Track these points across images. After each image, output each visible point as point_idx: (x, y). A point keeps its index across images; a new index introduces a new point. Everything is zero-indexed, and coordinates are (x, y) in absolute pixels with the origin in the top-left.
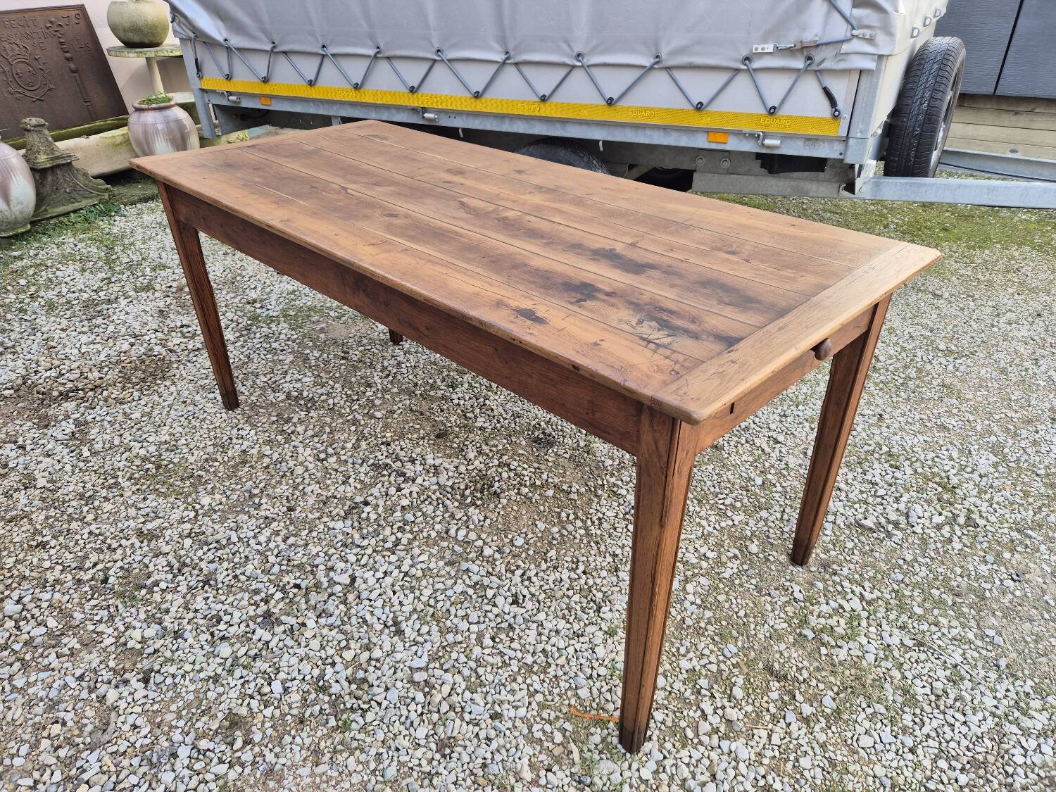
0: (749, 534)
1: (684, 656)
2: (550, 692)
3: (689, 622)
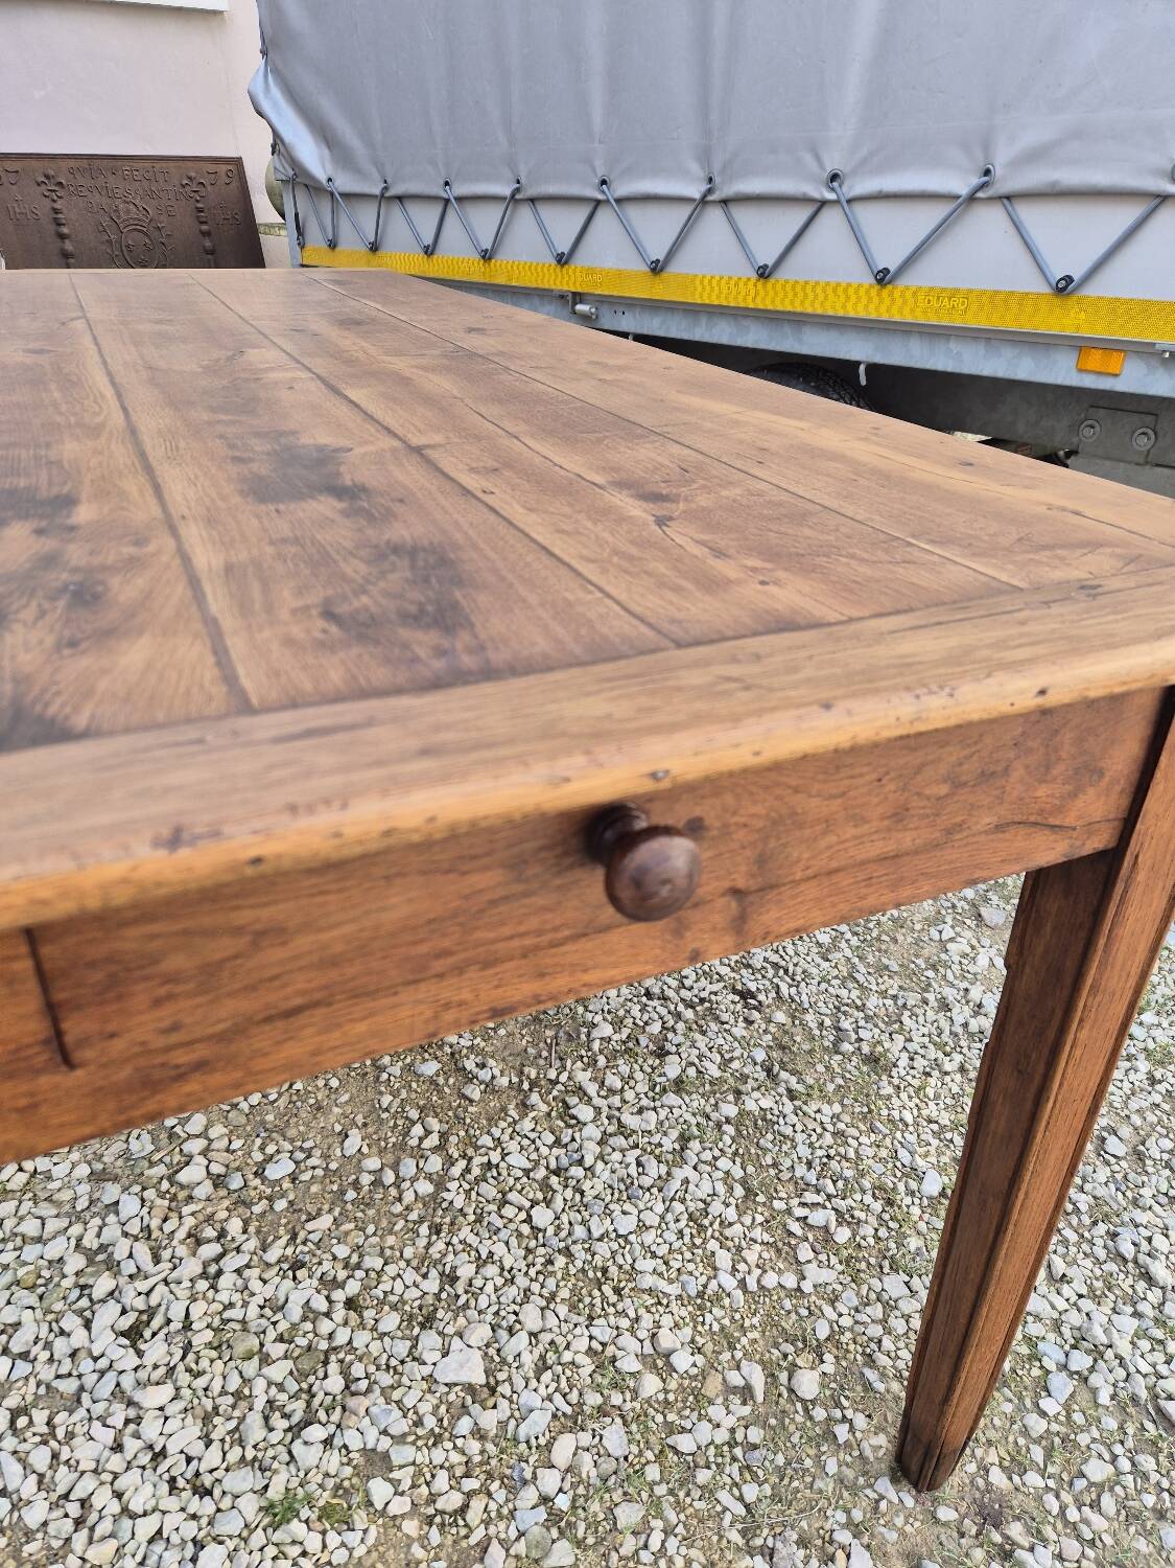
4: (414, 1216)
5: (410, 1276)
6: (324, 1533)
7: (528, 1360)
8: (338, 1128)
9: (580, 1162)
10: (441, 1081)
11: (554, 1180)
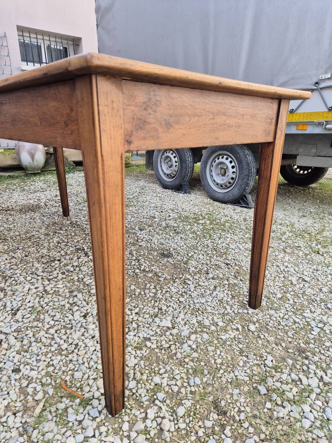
0: (255, 320)
1: (161, 375)
2: (60, 368)
3: (179, 355)
4: (150, 299)
5: (150, 309)
6: (136, 351)
7: (182, 323)
8: (128, 285)
9: (190, 291)
10: (153, 277)
11: (184, 294)
